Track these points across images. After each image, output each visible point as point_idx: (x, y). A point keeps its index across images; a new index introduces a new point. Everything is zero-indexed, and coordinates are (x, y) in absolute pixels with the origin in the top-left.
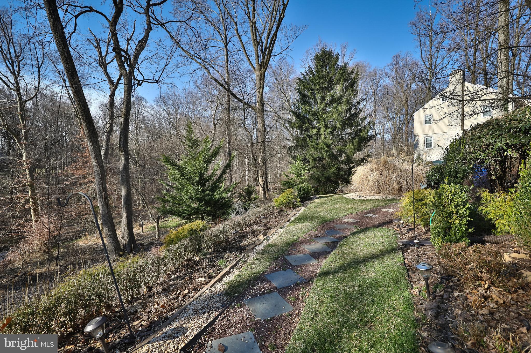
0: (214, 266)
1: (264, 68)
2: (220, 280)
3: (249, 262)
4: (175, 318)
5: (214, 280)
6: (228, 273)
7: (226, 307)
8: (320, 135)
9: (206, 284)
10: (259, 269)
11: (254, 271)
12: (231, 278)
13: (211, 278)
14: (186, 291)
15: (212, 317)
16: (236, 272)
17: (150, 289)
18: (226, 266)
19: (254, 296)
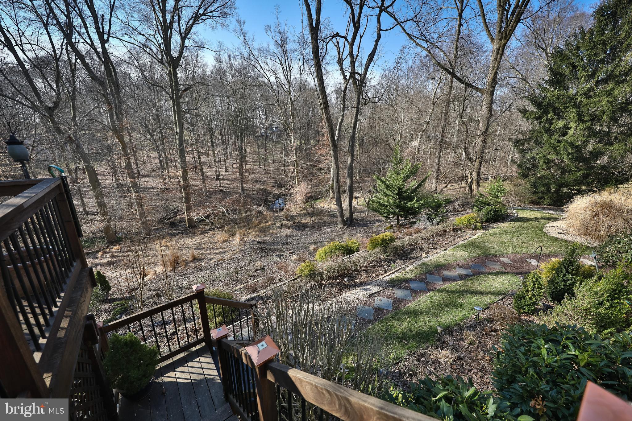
0: (389, 266)
1: (505, 39)
2: (388, 275)
3: (406, 271)
4: (368, 284)
5: (387, 274)
6: (393, 273)
7: (387, 287)
8: (569, 129)
9: (383, 275)
10: (409, 277)
11: (406, 277)
12: (393, 276)
13: (386, 272)
14: (374, 275)
15: (381, 289)
16: (397, 274)
17: (361, 268)
18: (394, 269)
19: (399, 288)
